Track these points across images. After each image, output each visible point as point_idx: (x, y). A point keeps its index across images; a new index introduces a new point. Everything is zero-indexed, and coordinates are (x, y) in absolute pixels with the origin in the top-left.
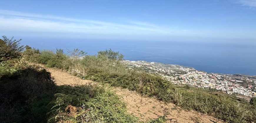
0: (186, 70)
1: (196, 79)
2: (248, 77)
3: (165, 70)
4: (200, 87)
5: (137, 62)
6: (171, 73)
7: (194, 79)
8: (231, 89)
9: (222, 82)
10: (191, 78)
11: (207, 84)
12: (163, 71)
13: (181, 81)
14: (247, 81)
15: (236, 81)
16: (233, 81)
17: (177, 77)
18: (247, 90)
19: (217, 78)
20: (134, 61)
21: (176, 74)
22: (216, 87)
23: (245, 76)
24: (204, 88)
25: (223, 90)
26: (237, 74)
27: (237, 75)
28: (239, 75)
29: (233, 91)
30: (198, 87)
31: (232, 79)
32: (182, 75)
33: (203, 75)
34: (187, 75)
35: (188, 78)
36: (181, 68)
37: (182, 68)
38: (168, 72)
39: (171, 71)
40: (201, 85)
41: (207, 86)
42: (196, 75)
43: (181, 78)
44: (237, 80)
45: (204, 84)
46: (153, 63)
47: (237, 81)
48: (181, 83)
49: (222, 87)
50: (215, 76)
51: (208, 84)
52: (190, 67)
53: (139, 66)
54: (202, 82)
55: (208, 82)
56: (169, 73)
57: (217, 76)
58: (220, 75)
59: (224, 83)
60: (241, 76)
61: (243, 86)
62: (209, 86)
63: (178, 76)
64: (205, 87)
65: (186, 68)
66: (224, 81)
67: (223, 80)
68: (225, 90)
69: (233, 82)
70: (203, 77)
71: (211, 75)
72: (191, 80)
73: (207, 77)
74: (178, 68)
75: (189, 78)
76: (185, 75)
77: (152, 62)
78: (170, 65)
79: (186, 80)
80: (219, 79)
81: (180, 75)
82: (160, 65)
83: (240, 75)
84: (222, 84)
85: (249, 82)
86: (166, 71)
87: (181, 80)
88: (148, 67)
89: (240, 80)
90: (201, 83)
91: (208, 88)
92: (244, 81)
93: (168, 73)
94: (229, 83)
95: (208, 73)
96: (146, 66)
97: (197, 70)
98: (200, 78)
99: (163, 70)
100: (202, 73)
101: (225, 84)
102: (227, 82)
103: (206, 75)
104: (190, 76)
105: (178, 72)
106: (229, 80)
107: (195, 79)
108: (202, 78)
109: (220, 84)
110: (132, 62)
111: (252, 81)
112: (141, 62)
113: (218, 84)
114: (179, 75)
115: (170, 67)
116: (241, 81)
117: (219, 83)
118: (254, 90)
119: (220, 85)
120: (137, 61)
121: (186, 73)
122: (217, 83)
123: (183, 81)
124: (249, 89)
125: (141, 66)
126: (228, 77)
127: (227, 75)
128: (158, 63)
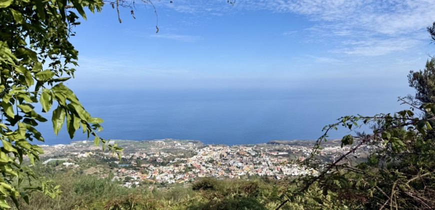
0: (188, 148)
1: (219, 163)
2: (289, 144)
3: (149, 155)
4: (233, 176)
5: (69, 146)
6: (164, 159)
7: (215, 162)
8: (279, 170)
10: (210, 162)
11: (239, 168)
12: (144, 157)
13: (194, 173)
14: (293, 150)
15: (278, 153)
16: (275, 154)
17: (183, 164)
19: (248, 153)
20: (61, 145)
21: (176, 159)
22: (257, 171)
23: (284, 142)
24: (239, 178)
25: (268, 174)
26: (271, 141)
27: (273, 143)
28: (275, 142)
29: (285, 173)
30: (229, 177)
31: (271, 151)
32: (189, 158)
33: (227, 153)
34: (200, 157)
35: (204, 163)
36: (176, 145)
37: (179, 144)
38: (157, 158)
39: (162, 153)
40: (232, 171)
41: (242, 174)
42: (215, 153)
43: (191, 165)
44: (279, 151)
45: (236, 169)
47: (280, 153)
48: (197, 176)
49: (265, 170)
50: (244, 150)
51: (243, 167)
52: (194, 141)
53: (86, 155)
54: (230, 166)
55: (240, 164)
56: (159, 160)
57: (247, 150)
58: (250, 146)
59: (264, 161)
60: (279, 144)
62: (245, 171)
63: (183, 162)
64: (240, 174)
65: (186, 143)
66: (262, 157)
67: (260, 155)
68: (271, 173)
69: (276, 156)
70: (228, 156)
71: (239, 151)
72: (210, 165)
73: (235, 154)
75: (206, 162)
76: (195, 157)
78: (153, 141)
79: (203, 168)
80: (254, 154)
81: (186, 159)
84: (263, 163)
85: (297, 152)
86: (152, 156)
87: (194, 170)
89: (283, 151)
90: (230, 168)
91: (244, 175)
92: (289, 151)
93: (157, 161)
94: (272, 159)
95: (231, 147)
96: (101, 151)
97: (209, 144)
98: (224, 158)
99: (145, 155)
100: (221, 148)
101: (267, 162)
102: (268, 159)
104: (205, 158)
105: (176, 154)
106: (269, 154)
107: (217, 163)
108: (227, 158)
109: (260, 163)
110: (56, 146)
111: (299, 150)
113: (257, 164)
114: (182, 159)
115: (153, 145)
116: (285, 153)
117: (258, 162)
119: (262, 167)
120: (70, 144)
121: (193, 154)
122: (254, 164)
123: (198, 171)
125: (91, 153)
126: (262, 148)
127: (258, 144)
128: (124, 141)
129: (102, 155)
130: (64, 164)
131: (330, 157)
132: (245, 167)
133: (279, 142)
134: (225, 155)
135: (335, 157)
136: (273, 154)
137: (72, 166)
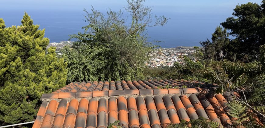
2: (189, 49)
4: (153, 66)
11: (158, 62)
14: (191, 53)
19: (164, 53)
20: (55, 43)
22: (168, 64)
23: (186, 48)
24: (157, 67)
27: (179, 48)
28: (180, 47)
30: (151, 67)
31: (178, 53)
41: (159, 65)
44: (183, 53)
45: (155, 62)
51: (159, 61)
55: (158, 60)
58: (165, 49)
59: (173, 58)
60: (183, 48)
62: (161, 64)
64: (157, 65)
66: (172, 56)
67: (171, 55)
70: (152, 54)
80: (167, 54)
83: (182, 47)
84: (172, 60)
89: (185, 53)
90: (152, 62)
91: (160, 66)
92: (189, 54)
94: (178, 58)
101: (174, 59)
102: (175, 57)
106: (176, 55)
109: (170, 60)
112: (67, 43)
113: (168, 60)
117: (169, 59)
119: (171, 62)
120: (60, 42)
122: (167, 60)
126: (172, 51)
127: (171, 48)
130: (58, 54)
132: (161, 62)
133: (184, 47)
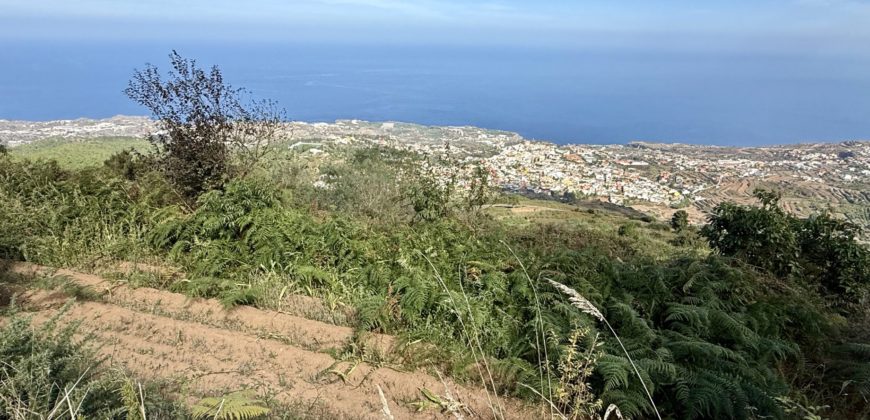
0: (497, 142)
1: (528, 170)
2: (662, 150)
3: (432, 148)
4: (540, 191)
5: (333, 126)
6: (453, 156)
7: (521, 168)
8: (620, 188)
9: (599, 170)
10: (513, 167)
11: (557, 180)
12: (426, 151)
14: (659, 160)
15: (631, 163)
16: (625, 164)
17: (473, 167)
18: (659, 187)
19: (583, 159)
20: (323, 124)
21: (468, 159)
22: (582, 187)
23: (654, 146)
24: (549, 194)
25: (599, 193)
26: (633, 143)
27: (635, 146)
28: (639, 145)
29: (626, 194)
31: (622, 159)
32: (485, 159)
33: (546, 155)
34: (502, 158)
35: (504, 168)
36: (480, 137)
37: (485, 136)
38: (443, 153)
39: (451, 148)
40: (542, 184)
41: (558, 188)
42: (527, 155)
43: (485, 168)
44: (635, 159)
45: (550, 180)
46: (389, 125)
47: (634, 163)
49: (595, 186)
50: (579, 153)
51: (562, 179)
52: (507, 132)
53: (345, 141)
54: (543, 175)
55: (560, 175)
56: (445, 157)
57: (583, 154)
58: (593, 148)
59: (601, 173)
60: (644, 147)
61: (648, 175)
62: (563, 185)
63: (475, 163)
65: (497, 134)
66: (602, 167)
67: (600, 163)
68: (604, 192)
69: (625, 168)
70: (547, 160)
71: (568, 153)
72: (513, 172)
73: (558, 158)
74: (470, 138)
75: (508, 167)
76: (495, 157)
77: (386, 121)
78: (446, 128)
79: (500, 175)
80: (590, 161)
81: (481, 159)
82: (415, 129)
83: (642, 143)
84: (598, 176)
85: (664, 162)
86: (436, 150)
88: (377, 141)
89: (641, 160)
90: (543, 179)
91: (560, 192)
92: (652, 162)
94: (615, 171)
95: (558, 147)
96: (370, 137)
97: (527, 139)
98: (539, 163)
99: (427, 147)
100: (543, 147)
101: (605, 175)
102: (609, 170)
103: (553, 153)
104: (509, 161)
105: (472, 151)
106: (615, 163)
107: (524, 169)
108: (543, 163)
109: (593, 176)
110: (316, 125)
111: (669, 160)
112: (349, 124)
113: (587, 176)
114: (476, 159)
115: (447, 134)
116: (643, 163)
117: (590, 173)
118: (675, 185)
119: (593, 180)
120: (334, 123)
121: (495, 152)
122: (583, 176)
123: (490, 178)
124: (663, 184)
125: (353, 138)
126: (610, 153)
127: (610, 146)
128: (406, 124)
129: (369, 143)
130: (311, 150)
131: (715, 176)
132: (566, 180)
133: (646, 144)
134: (542, 158)
135: (722, 176)
136: (622, 163)
137: (320, 154)
